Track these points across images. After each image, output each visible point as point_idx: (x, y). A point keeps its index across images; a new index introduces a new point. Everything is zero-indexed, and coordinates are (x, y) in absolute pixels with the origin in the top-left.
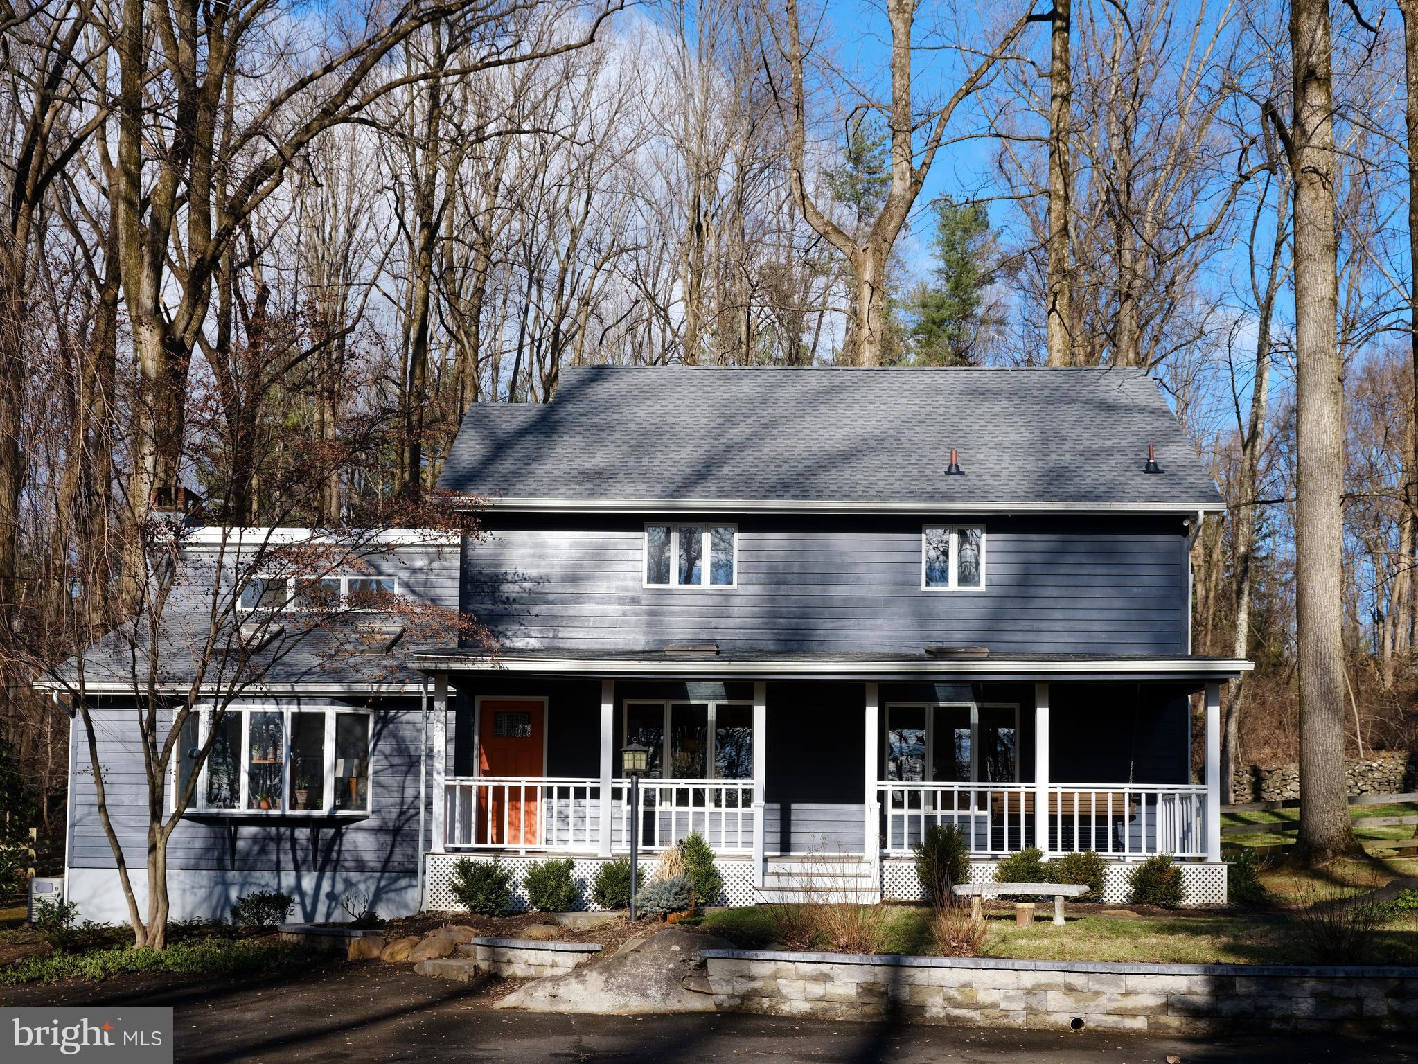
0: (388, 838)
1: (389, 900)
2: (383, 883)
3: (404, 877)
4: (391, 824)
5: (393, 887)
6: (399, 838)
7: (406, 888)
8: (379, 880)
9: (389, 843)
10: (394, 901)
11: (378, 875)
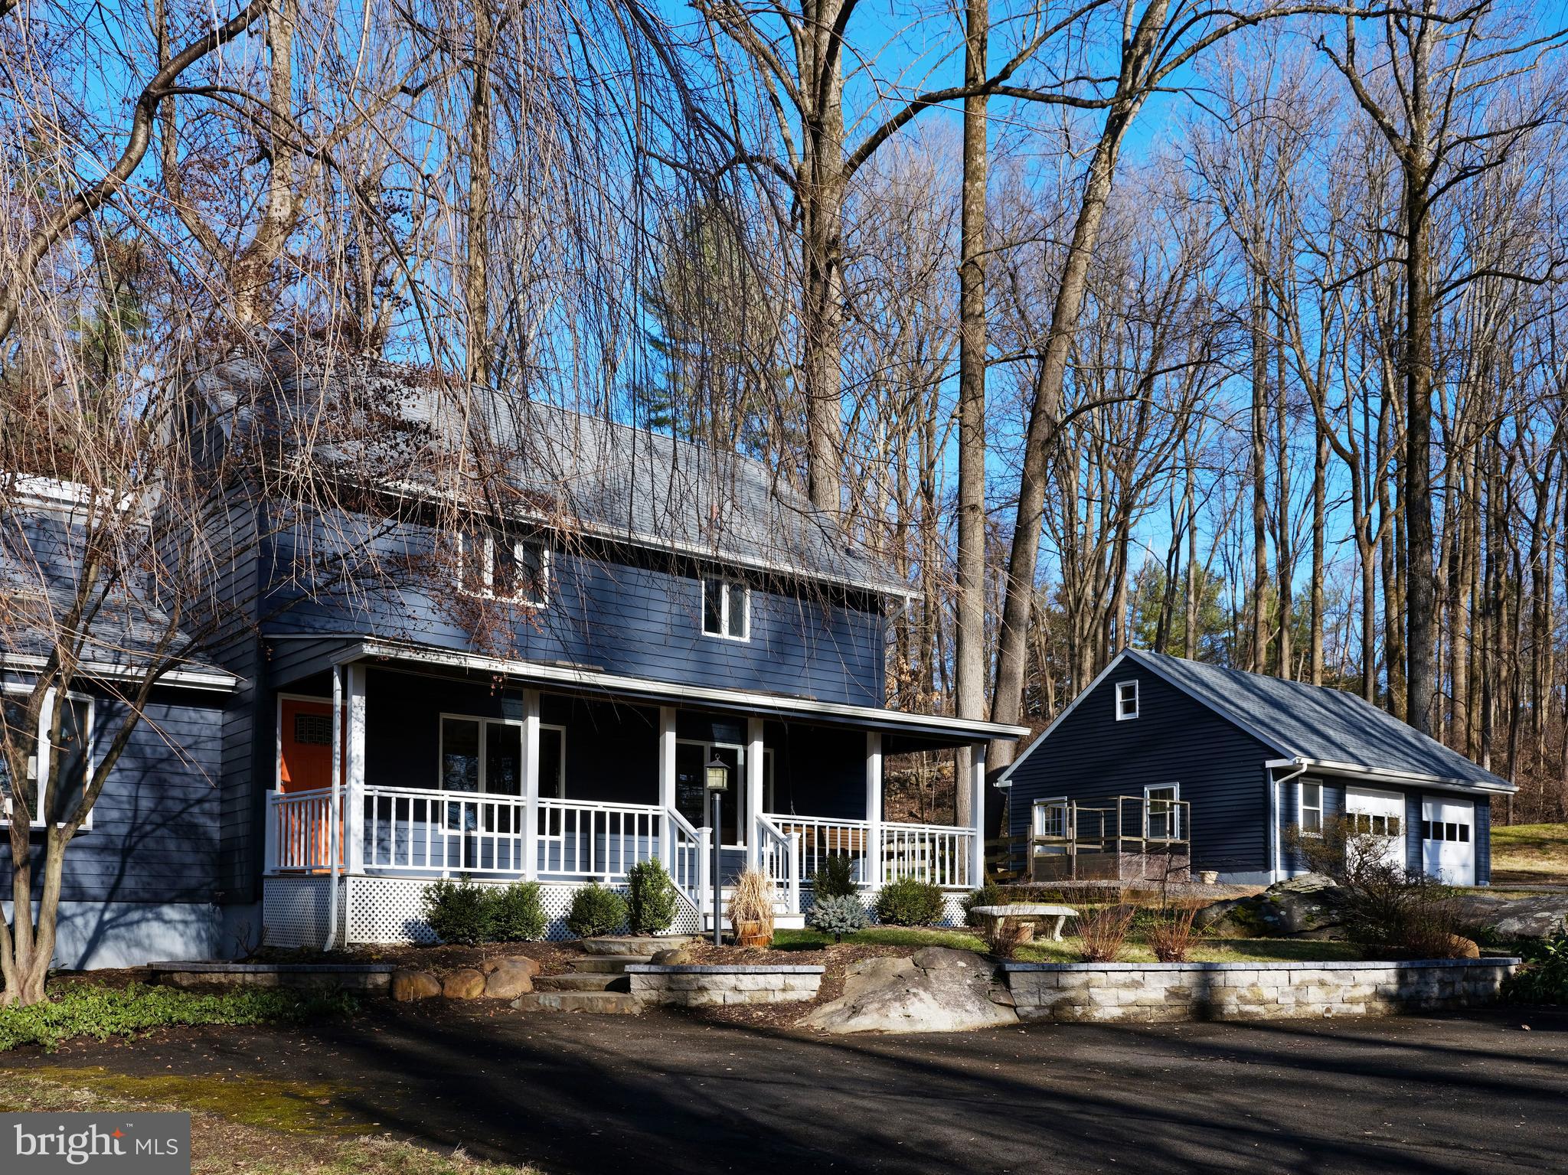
0: (114, 860)
1: (117, 937)
2: (107, 916)
3: (137, 909)
4: (119, 843)
5: (122, 920)
6: (130, 860)
7: (138, 922)
8: (103, 912)
9: (117, 865)
10: (124, 938)
11: (100, 905)
